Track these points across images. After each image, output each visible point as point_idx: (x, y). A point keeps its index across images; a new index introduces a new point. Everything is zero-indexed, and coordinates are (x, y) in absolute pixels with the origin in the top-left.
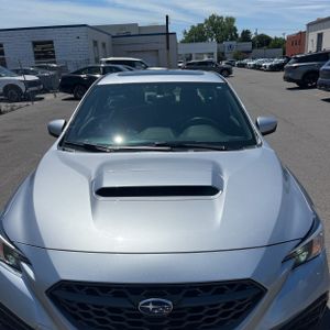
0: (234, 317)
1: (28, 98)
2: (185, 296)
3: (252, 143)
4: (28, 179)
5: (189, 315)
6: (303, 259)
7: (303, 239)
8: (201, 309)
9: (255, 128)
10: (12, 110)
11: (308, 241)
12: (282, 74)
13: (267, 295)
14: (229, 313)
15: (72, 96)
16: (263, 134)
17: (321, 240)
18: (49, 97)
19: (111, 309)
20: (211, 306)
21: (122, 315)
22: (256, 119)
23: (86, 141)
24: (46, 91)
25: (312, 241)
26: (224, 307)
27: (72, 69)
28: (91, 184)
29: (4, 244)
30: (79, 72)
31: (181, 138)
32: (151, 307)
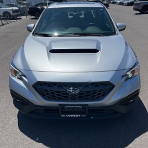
0: (102, 96)
1: (14, 18)
2: (84, 87)
3: (114, 33)
4: (21, 47)
5: (86, 94)
6: (130, 76)
7: (131, 69)
8: (90, 92)
9: (116, 27)
10: (8, 23)
11: (133, 70)
12: (132, 7)
13: (115, 88)
14: (100, 94)
15: (34, 17)
16: (120, 31)
17: (138, 70)
18: (23, 18)
19: (57, 92)
20: (93, 91)
21: (61, 94)
22: (117, 24)
23: (44, 33)
24: (22, 15)
25: (134, 70)
26: (99, 92)
27: (33, 4)
28: (47, 48)
29: (15, 70)
30: (37, 5)
31: (84, 32)
32: (71, 91)
